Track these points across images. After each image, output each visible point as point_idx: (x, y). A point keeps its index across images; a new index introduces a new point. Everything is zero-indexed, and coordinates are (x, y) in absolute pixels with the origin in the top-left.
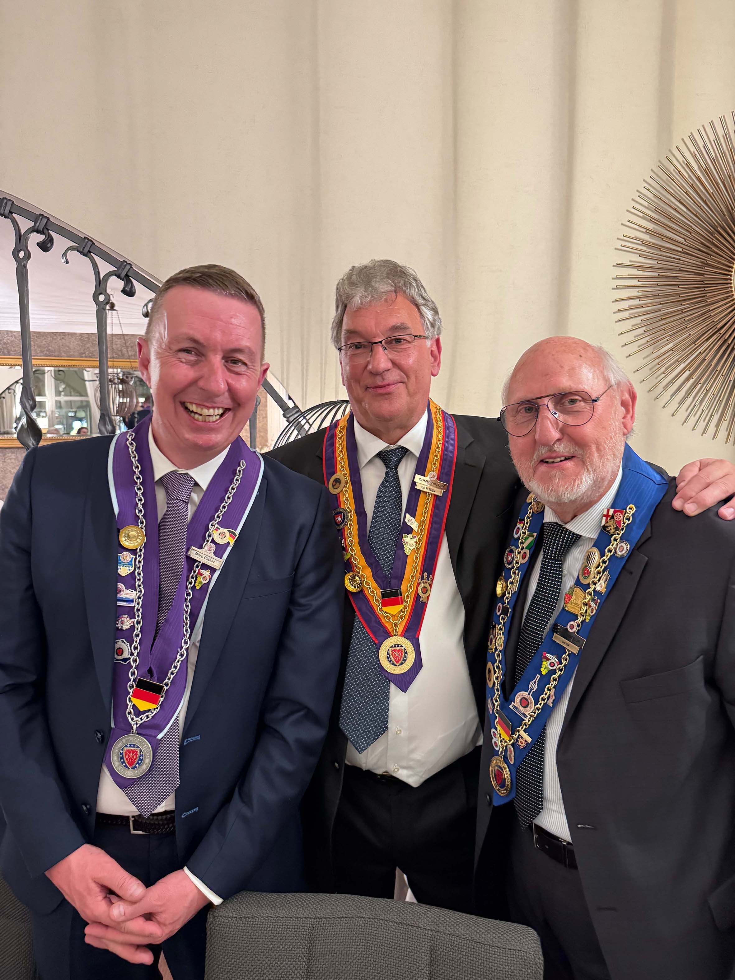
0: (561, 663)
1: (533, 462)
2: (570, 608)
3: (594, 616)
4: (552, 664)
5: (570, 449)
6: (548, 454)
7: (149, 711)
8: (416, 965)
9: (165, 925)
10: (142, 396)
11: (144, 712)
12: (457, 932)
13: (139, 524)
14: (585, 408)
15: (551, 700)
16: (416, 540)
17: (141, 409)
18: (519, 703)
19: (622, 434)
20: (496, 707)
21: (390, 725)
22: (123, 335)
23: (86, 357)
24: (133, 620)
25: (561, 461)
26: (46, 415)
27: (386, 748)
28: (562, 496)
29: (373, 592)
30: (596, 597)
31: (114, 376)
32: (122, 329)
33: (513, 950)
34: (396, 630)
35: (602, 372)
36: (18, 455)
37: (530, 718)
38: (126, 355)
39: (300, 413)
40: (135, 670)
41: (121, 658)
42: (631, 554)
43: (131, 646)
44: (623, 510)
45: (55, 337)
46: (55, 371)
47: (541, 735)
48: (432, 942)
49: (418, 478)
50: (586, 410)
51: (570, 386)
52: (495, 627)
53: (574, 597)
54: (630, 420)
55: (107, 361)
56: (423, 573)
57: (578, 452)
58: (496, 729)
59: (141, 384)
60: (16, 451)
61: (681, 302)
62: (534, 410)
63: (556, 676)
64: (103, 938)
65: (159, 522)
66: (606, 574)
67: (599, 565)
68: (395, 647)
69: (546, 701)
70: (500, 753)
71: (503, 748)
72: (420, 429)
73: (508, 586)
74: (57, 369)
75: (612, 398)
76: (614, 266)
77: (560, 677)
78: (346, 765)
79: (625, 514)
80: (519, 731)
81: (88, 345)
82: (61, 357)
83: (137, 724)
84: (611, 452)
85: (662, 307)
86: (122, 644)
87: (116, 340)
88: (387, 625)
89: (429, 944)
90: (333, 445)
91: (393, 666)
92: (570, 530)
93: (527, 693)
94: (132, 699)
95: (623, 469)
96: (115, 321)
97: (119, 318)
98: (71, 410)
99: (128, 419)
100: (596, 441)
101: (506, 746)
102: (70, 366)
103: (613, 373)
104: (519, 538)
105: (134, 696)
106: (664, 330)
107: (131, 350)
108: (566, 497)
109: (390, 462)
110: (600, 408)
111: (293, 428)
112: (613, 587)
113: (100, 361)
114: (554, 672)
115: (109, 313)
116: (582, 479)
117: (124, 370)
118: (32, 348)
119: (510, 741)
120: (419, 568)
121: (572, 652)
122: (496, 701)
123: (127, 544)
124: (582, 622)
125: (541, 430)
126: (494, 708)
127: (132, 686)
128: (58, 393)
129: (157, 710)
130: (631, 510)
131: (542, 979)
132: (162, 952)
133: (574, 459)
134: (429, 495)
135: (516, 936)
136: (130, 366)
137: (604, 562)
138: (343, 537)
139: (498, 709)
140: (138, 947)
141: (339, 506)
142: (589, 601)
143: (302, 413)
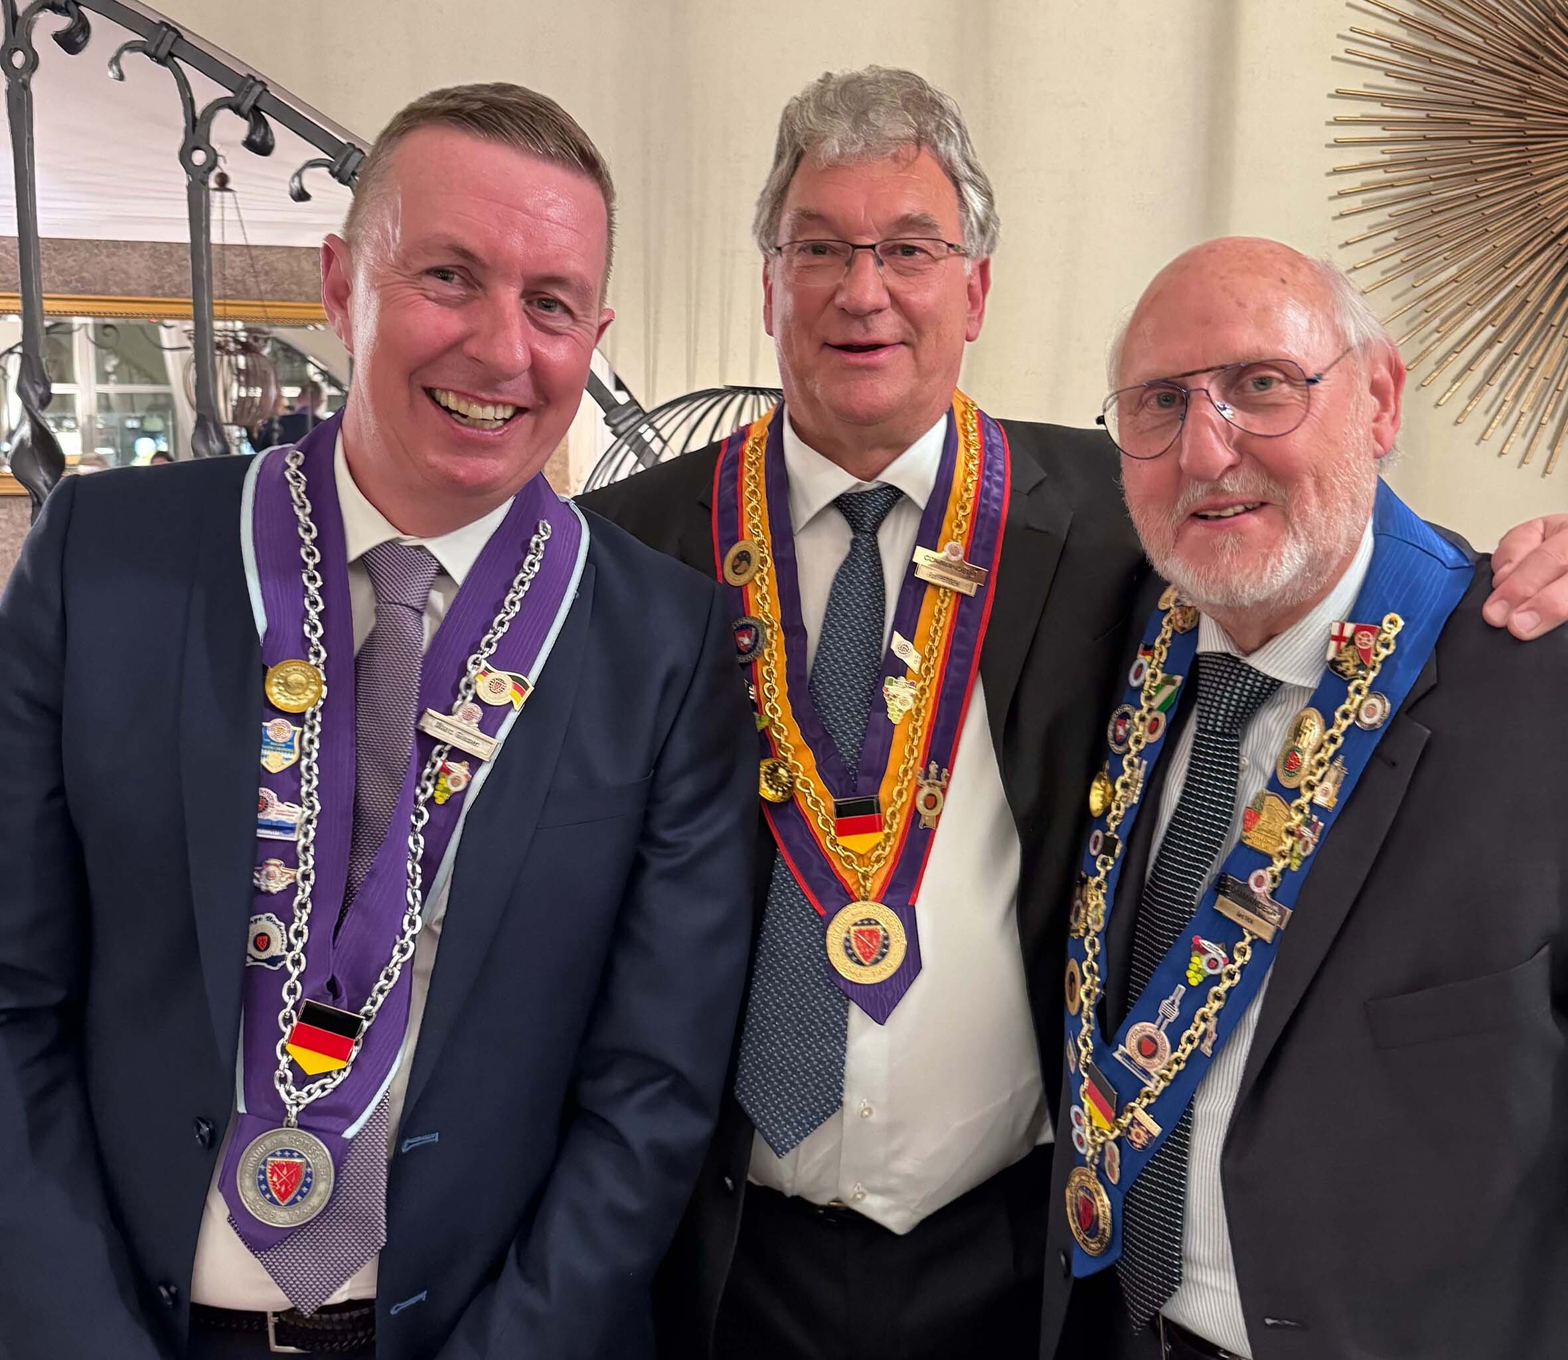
0: (1233, 961)
1: (1175, 517)
2: (1257, 841)
3: (1307, 858)
4: (1213, 963)
5: (1257, 487)
6: (1209, 500)
10: (291, 383)
11: (315, 1078)
13: (311, 657)
14: (1293, 398)
15: (1208, 1043)
16: (914, 692)
17: (288, 412)
18: (1136, 1048)
19: (1371, 453)
20: (1082, 1058)
21: (847, 1097)
22: (248, 246)
23: (165, 295)
24: (292, 872)
25: (1237, 514)
26: (78, 425)
27: (838, 1151)
28: (1238, 592)
29: (816, 803)
30: (1316, 817)
31: (226, 336)
32: (244, 234)
34: (865, 887)
35: (1330, 318)
37: (1159, 1082)
38: (255, 291)
39: (641, 415)
40: (298, 983)
41: (265, 955)
42: (1394, 723)
43: (288, 930)
44: (1375, 627)
45: (96, 251)
46: (96, 326)
47: (1182, 1120)
49: (921, 554)
50: (1293, 401)
51: (1259, 348)
52: (1085, 882)
53: (1264, 816)
54: (1389, 425)
55: (211, 304)
56: (929, 763)
57: (1276, 493)
58: (1082, 1106)
59: (287, 357)
62: (1178, 400)
63: (1221, 989)
65: (355, 655)
66: (1337, 766)
67: (1322, 746)
68: (862, 924)
69: (1196, 1044)
70: (1088, 1159)
71: (1095, 1148)
72: (928, 447)
73: (1116, 793)
74: (100, 321)
75: (1352, 374)
76: (1330, 96)
77: (1229, 991)
78: (749, 1183)
79: (1380, 634)
80: (1132, 1110)
81: (169, 270)
83: (298, 1104)
84: (1347, 496)
85: (1432, 186)
86: (267, 924)
87: (233, 257)
88: (846, 876)
90: (735, 478)
91: (858, 966)
92: (1259, 668)
93: (1155, 1026)
94: (290, 1047)
95: (1376, 535)
96: (230, 215)
97: (237, 208)
99: (260, 433)
100: (1314, 470)
102: (128, 316)
103: (1355, 320)
104: (1140, 688)
105: (294, 1040)
106: (1438, 236)
107: (265, 281)
108: (1246, 595)
109: (862, 517)
110: (1324, 397)
111: (626, 447)
112: (1353, 796)
113: (197, 304)
114: (1216, 980)
115: (216, 197)
116: (1281, 554)
117: (251, 325)
118: (44, 274)
119: (1112, 1132)
120: (919, 753)
121: (1260, 939)
122: (1085, 1044)
123: (283, 700)
124: (1284, 872)
125: (1192, 447)
126: (1078, 1060)
127: (290, 1020)
128: (103, 377)
129: (344, 1074)
130: (1393, 624)
133: (1267, 510)
134: (945, 594)
136: (262, 315)
137: (1333, 740)
138: (753, 681)
139: (1088, 1061)
141: (744, 612)
142: (1298, 826)
143: (645, 414)
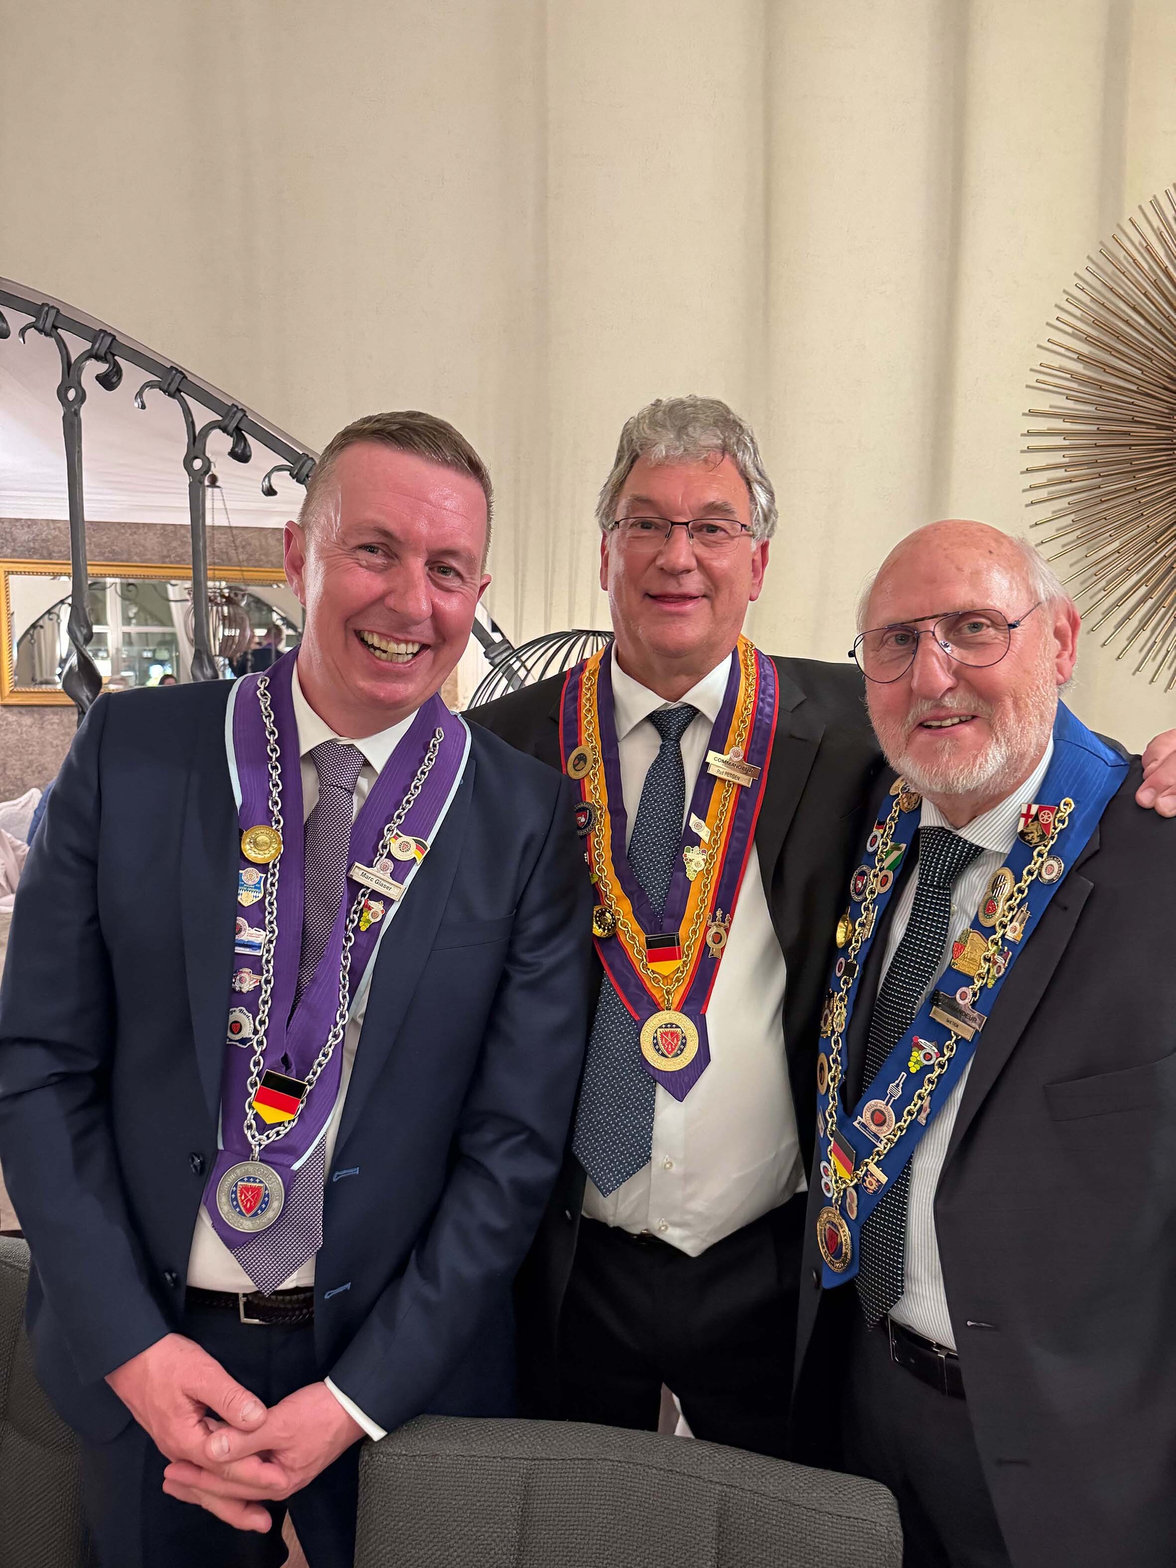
0: (942, 1055)
1: (907, 726)
2: (961, 965)
3: (999, 979)
4: (928, 1056)
5: (970, 704)
6: (934, 712)
7: (281, 1124)
8: (695, 1539)
9: (292, 1470)
11: (272, 1126)
12: (763, 1488)
13: (273, 824)
14: (996, 638)
15: (924, 1115)
16: (705, 857)
18: (870, 1119)
19: (1055, 681)
20: (829, 1126)
21: (654, 1154)
22: (231, 527)
23: (171, 562)
24: (258, 977)
25: (953, 725)
26: (108, 656)
27: (648, 1192)
28: (953, 783)
29: (633, 938)
30: (1006, 948)
31: (215, 592)
32: (228, 518)
33: (854, 1518)
34: (668, 1000)
35: (1025, 580)
36: (63, 716)
37: (887, 1144)
38: (235, 559)
39: (511, 651)
40: (260, 1057)
41: (238, 1037)
42: (1067, 878)
43: (254, 1020)
44: (1054, 807)
45: (123, 531)
46: (122, 584)
47: (903, 1173)
48: (723, 1502)
49: (712, 756)
50: (997, 641)
51: (972, 601)
52: (832, 996)
53: (968, 948)
54: (1068, 660)
55: (206, 570)
56: (716, 910)
57: (983, 709)
58: (829, 1162)
59: (257, 607)
60: (61, 711)
61: (1134, 474)
62: (911, 639)
63: (933, 1076)
64: (195, 1487)
65: (305, 820)
66: (1022, 911)
67: (1012, 896)
68: (666, 1027)
69: (914, 1116)
70: (833, 1201)
71: (839, 1193)
72: (719, 676)
73: (855, 930)
74: (124, 581)
75: (1041, 622)
76: (1024, 414)
77: (939, 1076)
78: (582, 1216)
79: (1057, 813)
80: (866, 1165)
81: (175, 544)
82: (133, 562)
83: (260, 1145)
84: (1037, 712)
85: (1102, 481)
86: (240, 1015)
87: (219, 536)
88: (654, 992)
89: (716, 1506)
90: (576, 699)
91: (663, 1058)
92: (966, 838)
93: (885, 1103)
94: (255, 1104)
95: (1054, 740)
96: (219, 505)
97: (223, 500)
98: (148, 648)
100: (1013, 693)
101: (845, 1190)
102: (145, 577)
103: (1043, 581)
104: (875, 853)
105: (258, 1099)
106: (1105, 518)
107: (242, 553)
108: (960, 785)
109: (670, 728)
110: (1020, 638)
111: (501, 674)
112: (1034, 934)
113: (196, 569)
114: (931, 1069)
115: (209, 491)
116: (987, 755)
117: (232, 584)
118: (87, 548)
119: (852, 1181)
120: (709, 902)
121: (962, 1038)
122: (831, 1116)
123: (253, 855)
124: (981, 989)
125: (921, 674)
126: (826, 1128)
127: (255, 1084)
128: (127, 621)
129: (294, 1124)
130: (1067, 806)
131: (900, 1564)
132: (287, 1513)
133: (976, 721)
134: (729, 786)
135: (859, 1497)
136: (241, 577)
137: (1020, 891)
138: (587, 849)
139: (834, 1129)
140: (249, 1504)
141: (582, 799)
142: (993, 955)
143: (515, 651)
